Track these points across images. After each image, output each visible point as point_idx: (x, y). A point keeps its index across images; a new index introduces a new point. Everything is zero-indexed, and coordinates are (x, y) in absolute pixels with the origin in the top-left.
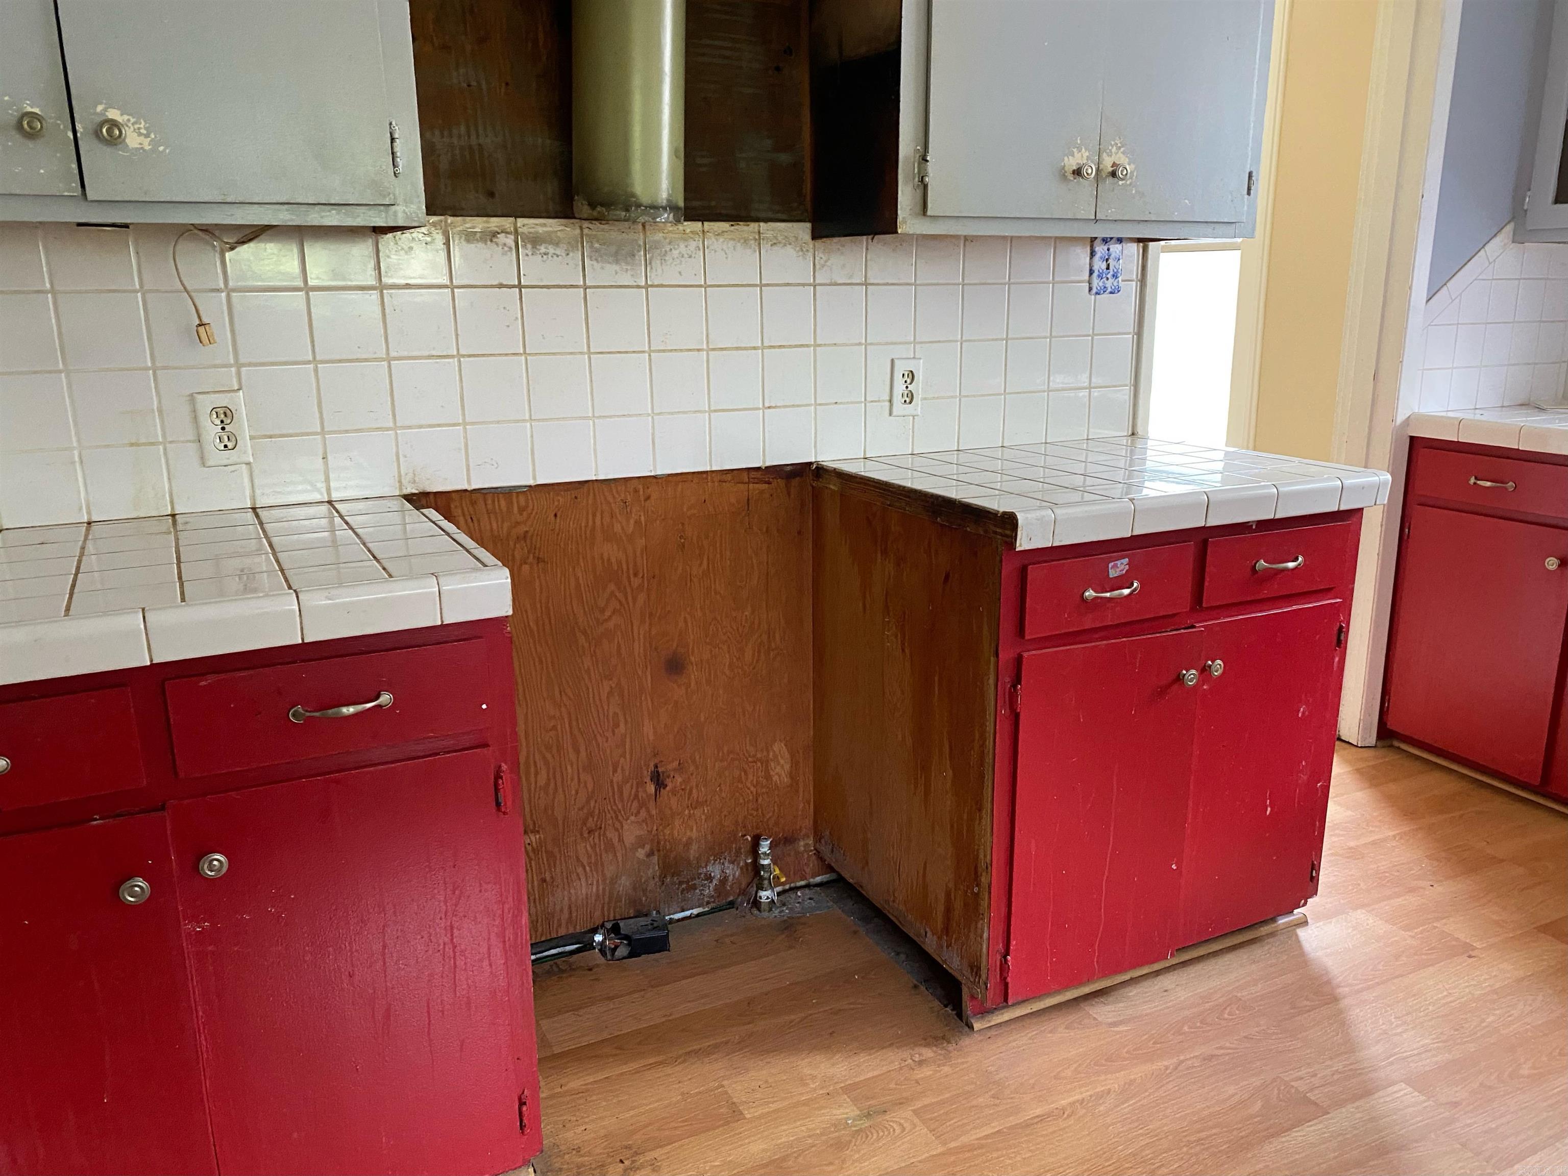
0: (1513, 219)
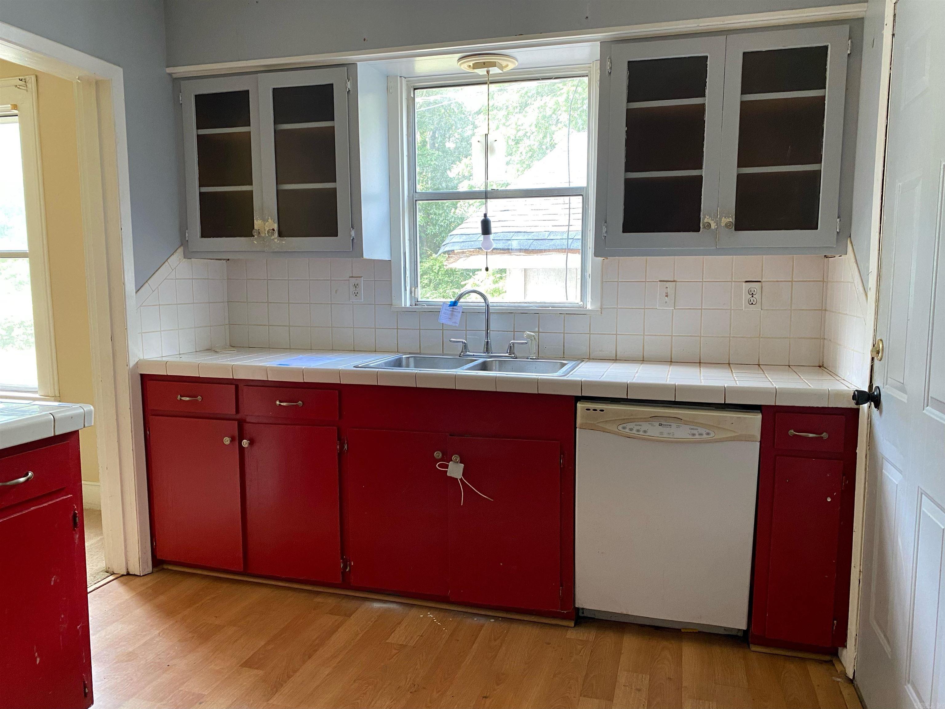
0: (182, 245)
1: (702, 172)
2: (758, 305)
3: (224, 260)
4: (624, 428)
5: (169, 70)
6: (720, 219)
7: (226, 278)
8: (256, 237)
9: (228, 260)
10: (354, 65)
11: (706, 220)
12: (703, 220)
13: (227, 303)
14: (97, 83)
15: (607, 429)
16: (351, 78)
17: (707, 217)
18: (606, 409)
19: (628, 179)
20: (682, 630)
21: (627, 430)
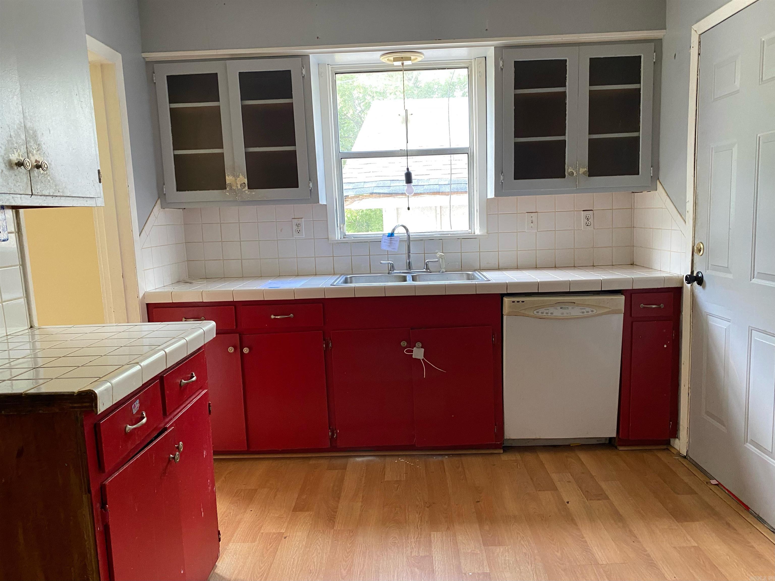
0: (160, 197)
1: (565, 137)
2: (592, 226)
3: (181, 209)
4: (538, 312)
5: (144, 55)
6: (579, 170)
7: (183, 224)
8: (228, 189)
9: (185, 209)
10: (307, 56)
11: (570, 170)
12: (568, 170)
13: (185, 243)
14: (102, 65)
15: (527, 314)
16: (304, 66)
17: (571, 168)
18: (526, 300)
19: (517, 142)
20: (571, 445)
21: (540, 314)
